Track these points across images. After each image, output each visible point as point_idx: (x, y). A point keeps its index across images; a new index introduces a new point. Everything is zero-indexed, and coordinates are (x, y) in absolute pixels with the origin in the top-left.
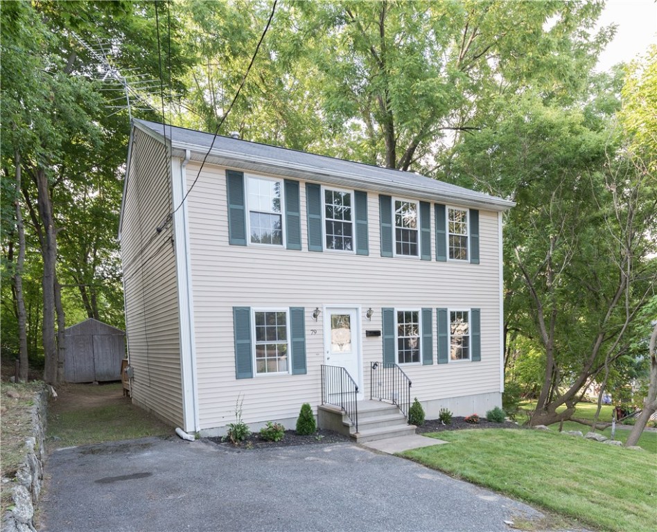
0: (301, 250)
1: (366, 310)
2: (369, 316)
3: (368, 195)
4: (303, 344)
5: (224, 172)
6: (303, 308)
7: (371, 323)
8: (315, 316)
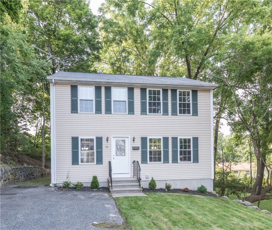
0: (101, 114)
1: (132, 138)
2: (134, 140)
3: (134, 89)
4: (102, 152)
5: (70, 86)
6: (102, 137)
7: (135, 143)
8: (107, 140)
